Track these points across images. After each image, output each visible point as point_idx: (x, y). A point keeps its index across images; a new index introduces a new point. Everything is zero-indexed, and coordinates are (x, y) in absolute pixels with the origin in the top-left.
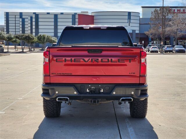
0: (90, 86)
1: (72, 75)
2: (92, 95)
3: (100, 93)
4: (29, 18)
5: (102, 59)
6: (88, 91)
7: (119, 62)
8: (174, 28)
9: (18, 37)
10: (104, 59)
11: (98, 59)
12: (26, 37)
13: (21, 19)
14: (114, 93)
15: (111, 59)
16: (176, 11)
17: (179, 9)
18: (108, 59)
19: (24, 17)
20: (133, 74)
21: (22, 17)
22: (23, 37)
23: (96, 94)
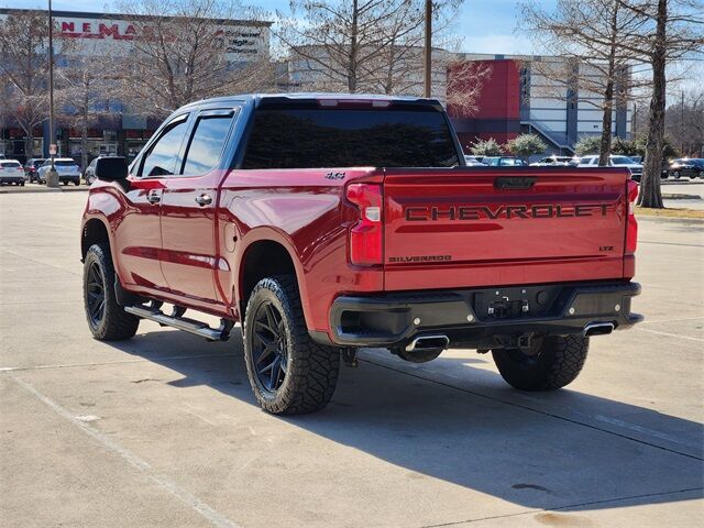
0: (497, 293)
1: (452, 260)
5: (534, 209)
6: (491, 310)
7: (577, 214)
8: (76, 92)
10: (540, 207)
11: (524, 209)
14: (572, 311)
15: (559, 208)
16: (78, 29)
17: (68, 20)
18: (551, 208)
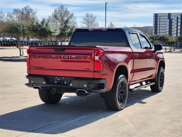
0: (57, 78)
1: (45, 68)
2: (58, 86)
3: (64, 84)
4: (176, 19)
5: (64, 56)
6: (56, 82)
7: (76, 59)
9: (154, 38)
10: (66, 56)
11: (61, 56)
12: (161, 38)
13: (168, 20)
14: (71, 85)
15: (71, 56)
18: (68, 56)
19: (172, 18)
20: (88, 70)
21: (170, 18)
22: (158, 37)
23: (61, 85)
